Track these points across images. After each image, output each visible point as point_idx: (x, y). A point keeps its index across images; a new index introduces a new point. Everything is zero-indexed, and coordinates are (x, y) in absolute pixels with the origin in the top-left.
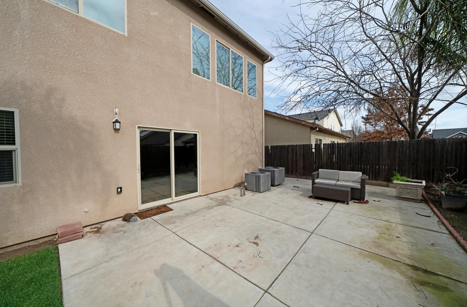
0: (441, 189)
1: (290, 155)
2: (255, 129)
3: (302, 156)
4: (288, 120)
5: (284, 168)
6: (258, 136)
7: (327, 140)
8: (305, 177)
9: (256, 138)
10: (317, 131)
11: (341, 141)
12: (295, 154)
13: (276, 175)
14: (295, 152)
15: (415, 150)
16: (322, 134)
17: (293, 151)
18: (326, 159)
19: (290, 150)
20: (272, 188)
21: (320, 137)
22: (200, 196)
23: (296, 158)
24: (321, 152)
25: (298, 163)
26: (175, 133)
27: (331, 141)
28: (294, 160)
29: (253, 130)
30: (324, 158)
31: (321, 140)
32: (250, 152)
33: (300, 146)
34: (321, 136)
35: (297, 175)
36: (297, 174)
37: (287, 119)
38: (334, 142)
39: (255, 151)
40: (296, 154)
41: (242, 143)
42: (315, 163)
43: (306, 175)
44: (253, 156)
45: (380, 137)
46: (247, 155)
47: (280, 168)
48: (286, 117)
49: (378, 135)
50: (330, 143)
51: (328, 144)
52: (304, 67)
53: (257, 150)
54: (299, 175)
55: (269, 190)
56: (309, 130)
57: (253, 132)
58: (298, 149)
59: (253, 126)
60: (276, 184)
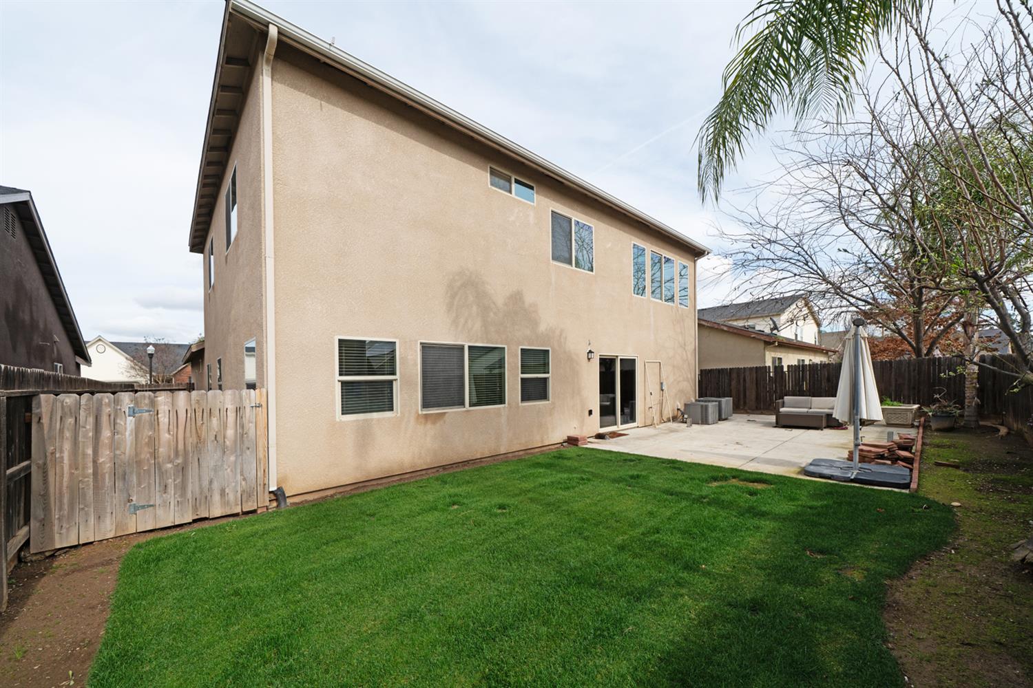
0: (929, 411)
1: (734, 383)
2: (686, 348)
3: (755, 382)
4: (725, 331)
5: (731, 398)
6: (689, 356)
7: (790, 359)
8: (760, 412)
9: (687, 359)
10: (776, 346)
11: (818, 359)
12: (742, 381)
13: (723, 406)
14: (742, 377)
15: (916, 372)
16: (783, 350)
17: (738, 376)
18: (792, 386)
19: (734, 375)
20: (720, 422)
21: (778, 355)
22: (638, 427)
23: (744, 386)
24: (784, 375)
25: (748, 393)
26: (621, 360)
27: (799, 361)
28: (742, 389)
29: (685, 349)
30: (790, 385)
31: (780, 359)
32: (681, 379)
33: (751, 369)
34: (780, 352)
35: (746, 410)
36: (746, 408)
37: (725, 329)
38: (803, 361)
39: (687, 377)
40: (745, 380)
41: (674, 366)
42: (775, 392)
43: (760, 409)
44: (685, 383)
45: (895, 349)
46: (679, 382)
47: (727, 398)
48: (722, 327)
49: (892, 345)
50: (796, 363)
51: (795, 365)
52: (755, 258)
53: (689, 376)
54: (750, 409)
55: (717, 423)
56: (762, 345)
57: (684, 353)
58: (747, 373)
59: (685, 345)
60: (723, 417)
